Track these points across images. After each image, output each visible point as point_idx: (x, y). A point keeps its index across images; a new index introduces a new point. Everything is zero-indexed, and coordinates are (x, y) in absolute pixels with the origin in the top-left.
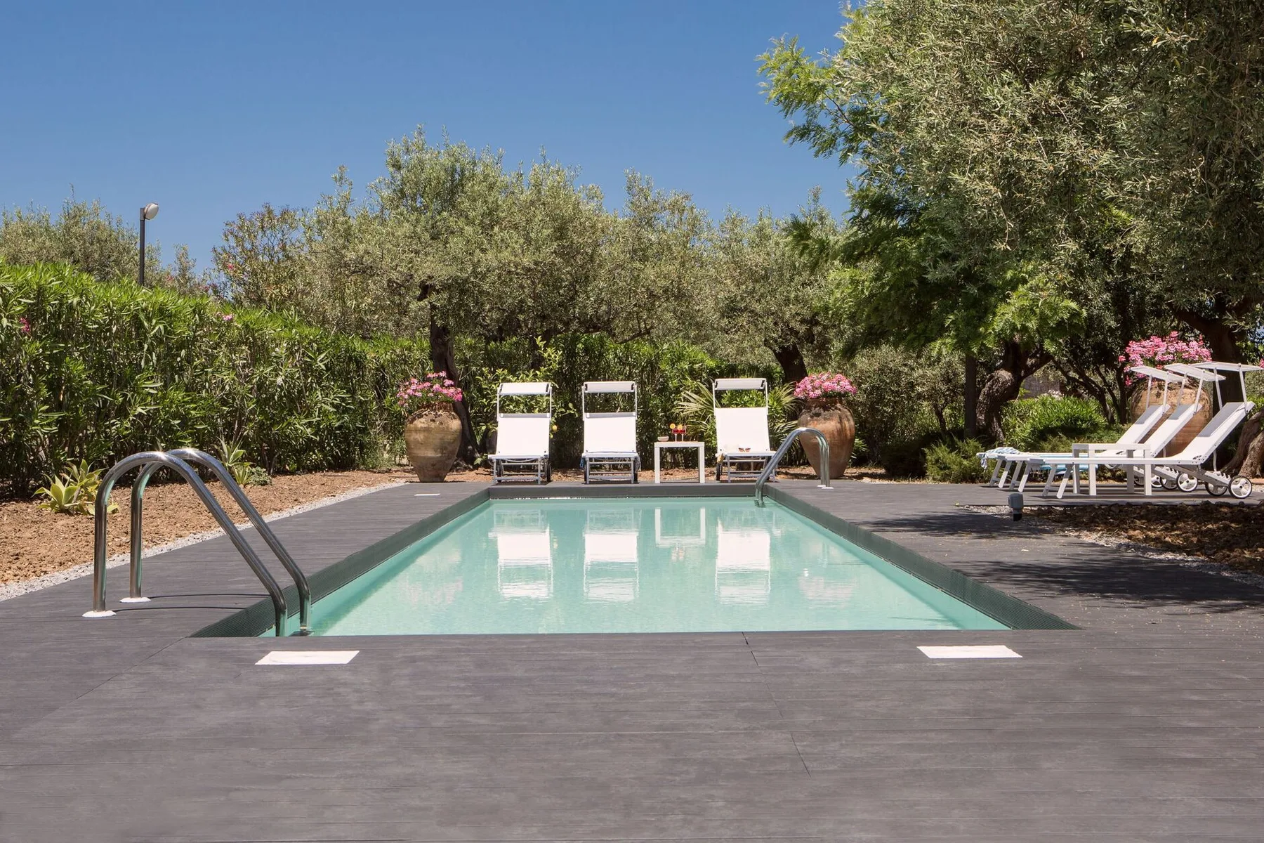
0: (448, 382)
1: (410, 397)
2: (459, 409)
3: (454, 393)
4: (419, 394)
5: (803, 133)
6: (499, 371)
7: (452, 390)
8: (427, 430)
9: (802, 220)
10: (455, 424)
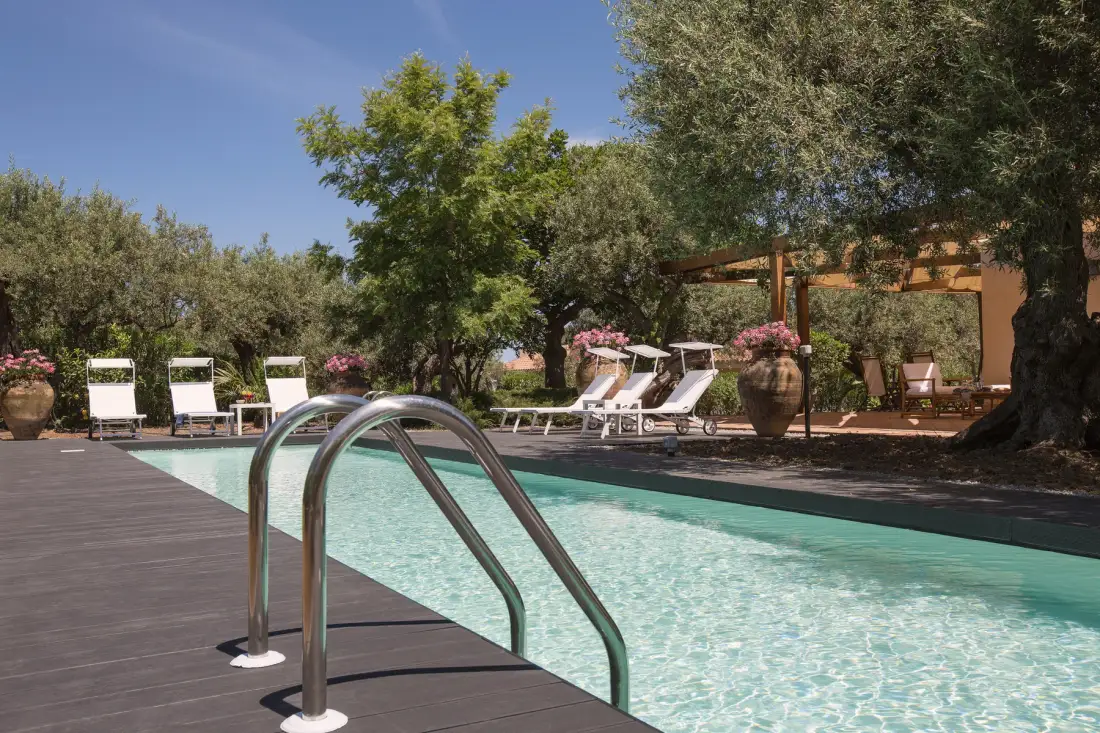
0: (42, 358)
1: (7, 369)
2: (54, 379)
3: (49, 367)
4: (18, 367)
5: (333, 178)
6: (77, 350)
7: (47, 364)
8: (25, 397)
9: (322, 243)
10: (49, 392)
